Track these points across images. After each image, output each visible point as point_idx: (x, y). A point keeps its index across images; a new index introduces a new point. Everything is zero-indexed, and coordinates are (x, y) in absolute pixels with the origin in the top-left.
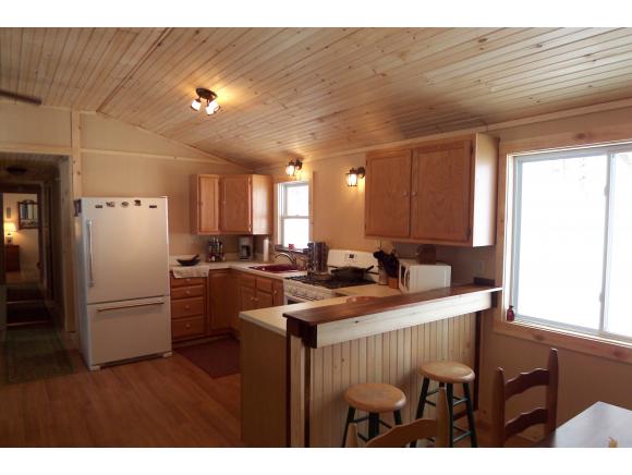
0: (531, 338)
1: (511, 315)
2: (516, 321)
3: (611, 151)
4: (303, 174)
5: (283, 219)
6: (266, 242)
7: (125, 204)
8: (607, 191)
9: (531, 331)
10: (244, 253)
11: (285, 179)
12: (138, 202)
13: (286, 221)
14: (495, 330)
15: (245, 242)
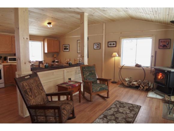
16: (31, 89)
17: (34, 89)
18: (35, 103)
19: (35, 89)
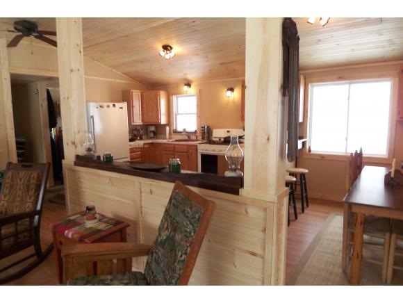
0: (319, 158)
1: (310, 151)
2: (312, 152)
3: (350, 84)
4: (192, 90)
5: (176, 115)
6: (168, 128)
7: (108, 106)
8: (349, 99)
9: (319, 155)
10: (152, 135)
11: (178, 93)
12: (114, 105)
13: (178, 116)
14: (304, 157)
15: (153, 129)
16: (12, 186)
17: (18, 188)
18: (6, 209)
19: (20, 189)
